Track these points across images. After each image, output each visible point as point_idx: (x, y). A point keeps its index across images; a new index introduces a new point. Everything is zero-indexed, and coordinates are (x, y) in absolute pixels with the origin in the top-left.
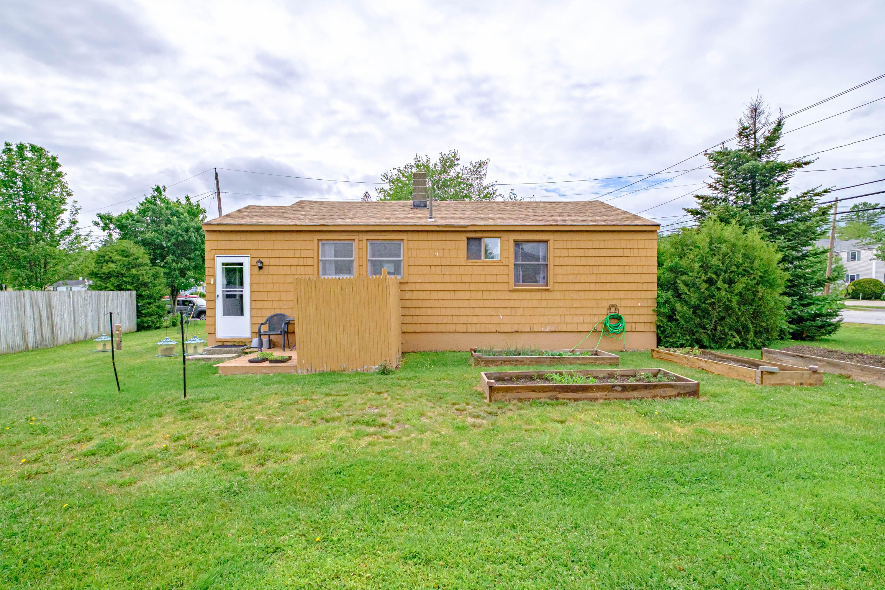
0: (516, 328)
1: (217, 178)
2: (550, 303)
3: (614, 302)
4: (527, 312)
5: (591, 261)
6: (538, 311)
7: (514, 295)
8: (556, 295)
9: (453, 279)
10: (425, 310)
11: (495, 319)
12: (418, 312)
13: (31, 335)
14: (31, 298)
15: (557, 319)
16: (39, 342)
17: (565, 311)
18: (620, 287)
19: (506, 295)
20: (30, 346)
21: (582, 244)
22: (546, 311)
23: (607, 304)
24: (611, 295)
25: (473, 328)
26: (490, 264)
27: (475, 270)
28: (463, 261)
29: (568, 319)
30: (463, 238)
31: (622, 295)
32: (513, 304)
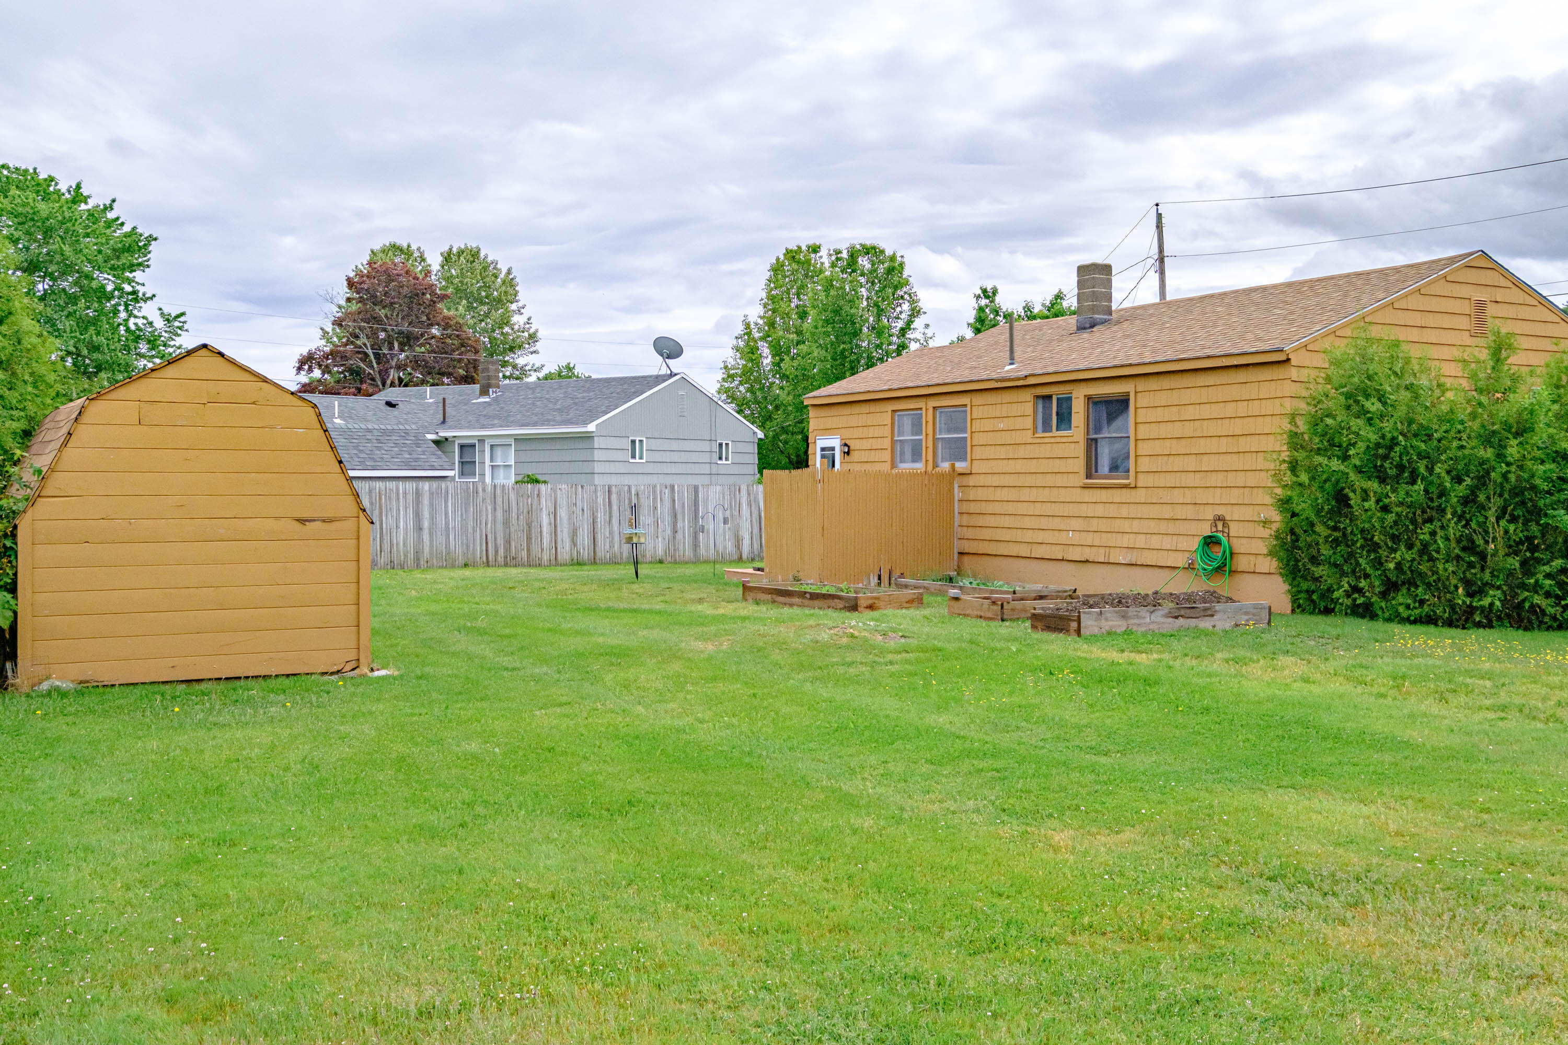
0: (1088, 554)
1: (1159, 226)
2: (1134, 511)
3: (1220, 511)
4: (1103, 525)
5: (1189, 429)
6: (1117, 525)
7: (1088, 495)
8: (1140, 495)
9: (1019, 466)
10: (992, 518)
11: (1063, 538)
12: (980, 521)
13: (746, 542)
14: (749, 494)
15: (1140, 541)
16: (756, 552)
17: (1152, 526)
18: (1232, 479)
19: (1077, 495)
20: (745, 556)
21: (1174, 397)
22: (1126, 526)
23: (1209, 514)
24: (1216, 496)
25: (1039, 552)
26: (1058, 440)
27: (1045, 451)
28: (1028, 436)
29: (1155, 542)
30: (1028, 395)
31: (1234, 496)
32: (1084, 510)
